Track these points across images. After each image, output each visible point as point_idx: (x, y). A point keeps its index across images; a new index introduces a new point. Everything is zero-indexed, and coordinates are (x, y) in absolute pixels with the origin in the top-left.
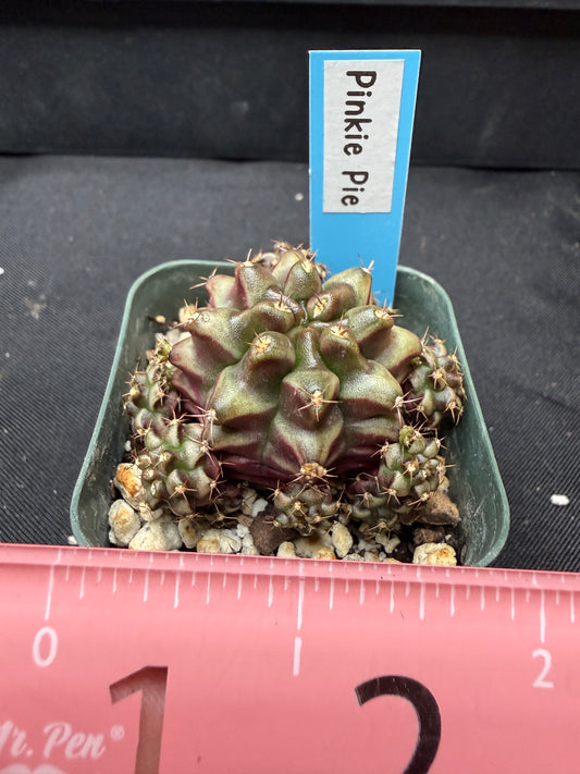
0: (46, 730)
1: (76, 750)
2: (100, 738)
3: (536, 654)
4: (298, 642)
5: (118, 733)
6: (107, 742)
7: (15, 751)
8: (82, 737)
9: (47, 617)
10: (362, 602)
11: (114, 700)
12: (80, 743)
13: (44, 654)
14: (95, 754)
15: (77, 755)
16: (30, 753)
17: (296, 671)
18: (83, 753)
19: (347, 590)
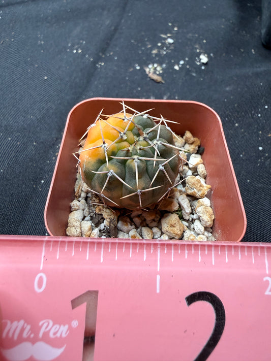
0: (41, 323)
1: (55, 334)
2: (67, 326)
3: (265, 279)
4: (158, 277)
5: (75, 324)
6: (70, 328)
7: (25, 335)
8: (58, 326)
9: (41, 268)
10: (186, 257)
11: (73, 308)
12: (57, 329)
13: (40, 286)
14: (64, 335)
15: (55, 336)
16: (32, 336)
17: (158, 291)
18: (58, 335)
19: (179, 252)
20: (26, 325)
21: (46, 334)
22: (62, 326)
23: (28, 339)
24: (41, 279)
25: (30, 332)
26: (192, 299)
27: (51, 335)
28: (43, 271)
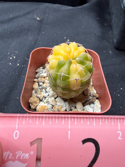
20: (10, 153)
21: (19, 157)
22: (26, 154)
23: (11, 160)
24: (16, 133)
25: (12, 157)
26: (84, 141)
27: (21, 158)
28: (17, 130)
